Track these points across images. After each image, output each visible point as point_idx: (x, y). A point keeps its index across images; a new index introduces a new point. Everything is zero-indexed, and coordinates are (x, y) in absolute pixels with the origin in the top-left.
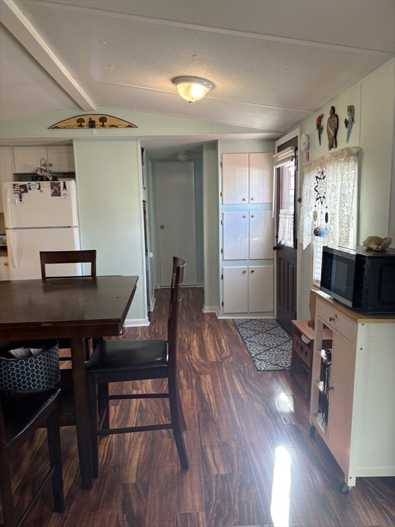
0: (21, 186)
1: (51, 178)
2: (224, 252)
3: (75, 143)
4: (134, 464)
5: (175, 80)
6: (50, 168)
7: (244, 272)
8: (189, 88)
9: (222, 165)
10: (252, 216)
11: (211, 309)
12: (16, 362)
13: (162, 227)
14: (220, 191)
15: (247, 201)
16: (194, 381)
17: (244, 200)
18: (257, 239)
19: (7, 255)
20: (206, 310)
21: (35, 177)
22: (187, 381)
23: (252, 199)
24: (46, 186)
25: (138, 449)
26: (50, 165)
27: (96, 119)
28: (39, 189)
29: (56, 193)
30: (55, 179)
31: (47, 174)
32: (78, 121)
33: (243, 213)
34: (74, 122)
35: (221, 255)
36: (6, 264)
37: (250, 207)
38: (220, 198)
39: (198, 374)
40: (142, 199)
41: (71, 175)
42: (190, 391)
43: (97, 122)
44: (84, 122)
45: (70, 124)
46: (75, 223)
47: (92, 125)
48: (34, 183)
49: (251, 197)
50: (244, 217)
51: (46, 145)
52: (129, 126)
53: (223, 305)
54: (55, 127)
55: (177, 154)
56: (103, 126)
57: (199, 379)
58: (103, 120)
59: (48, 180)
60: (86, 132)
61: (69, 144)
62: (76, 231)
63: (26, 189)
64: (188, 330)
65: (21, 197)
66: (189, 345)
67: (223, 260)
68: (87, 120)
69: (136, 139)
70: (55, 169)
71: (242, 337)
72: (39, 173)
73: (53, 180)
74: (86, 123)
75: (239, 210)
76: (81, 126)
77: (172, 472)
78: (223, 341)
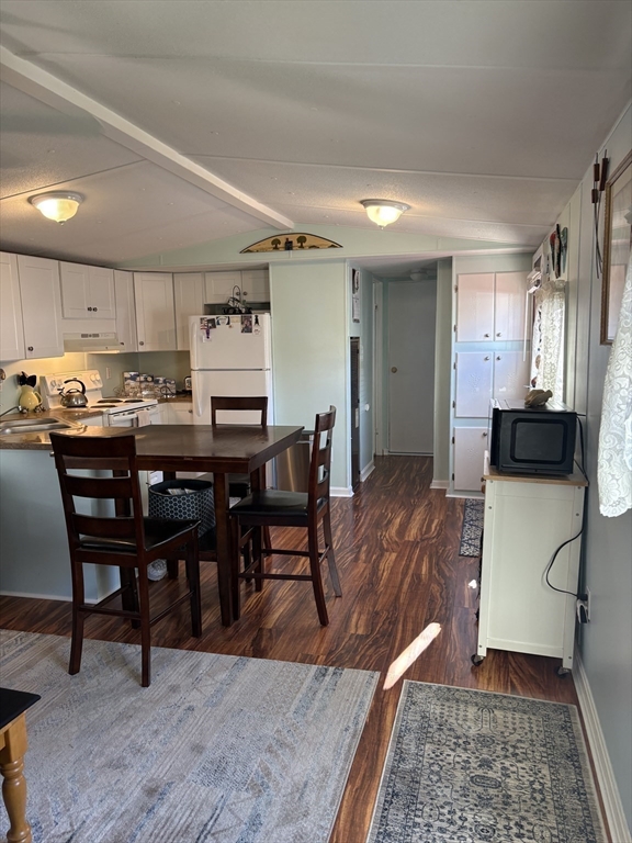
0: (209, 321)
1: (244, 311)
2: (457, 406)
3: (270, 268)
4: (277, 615)
5: (365, 203)
6: (244, 298)
7: (485, 435)
8: (378, 211)
9: (457, 289)
10: (498, 359)
11: (441, 484)
12: (170, 498)
13: (394, 370)
14: (454, 323)
15: (491, 338)
16: (374, 557)
17: (487, 336)
18: (504, 389)
19: (191, 401)
20: (435, 485)
21: (227, 310)
22: (367, 556)
23: (498, 335)
24: (236, 319)
25: (285, 605)
26: (245, 294)
27: (294, 239)
28: (228, 323)
29: (247, 329)
30: (249, 311)
31: (239, 305)
32: (273, 243)
33: (486, 354)
34: (269, 244)
35: (452, 410)
36: (191, 412)
37: (496, 345)
38: (453, 334)
39: (383, 551)
40: (349, 335)
41: (266, 307)
42: (364, 565)
43: (295, 243)
44: (279, 243)
45: (264, 246)
46: (268, 365)
47: (289, 246)
48: (222, 317)
49: (497, 332)
50: (486, 359)
51: (240, 270)
52: (332, 246)
53: (453, 479)
54: (247, 251)
55: (410, 272)
56: (302, 247)
57: (382, 555)
58: (302, 240)
59: (240, 312)
60: (283, 255)
61: (266, 268)
62: (268, 374)
63: (213, 324)
64: (397, 506)
65: (208, 333)
66: (390, 522)
67: (455, 417)
68: (283, 240)
69: (344, 260)
70: (249, 299)
71: (465, 519)
72: (231, 304)
73: (246, 313)
74: (282, 245)
75: (480, 350)
76: (276, 248)
77: (309, 626)
78: (436, 521)
